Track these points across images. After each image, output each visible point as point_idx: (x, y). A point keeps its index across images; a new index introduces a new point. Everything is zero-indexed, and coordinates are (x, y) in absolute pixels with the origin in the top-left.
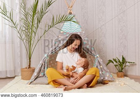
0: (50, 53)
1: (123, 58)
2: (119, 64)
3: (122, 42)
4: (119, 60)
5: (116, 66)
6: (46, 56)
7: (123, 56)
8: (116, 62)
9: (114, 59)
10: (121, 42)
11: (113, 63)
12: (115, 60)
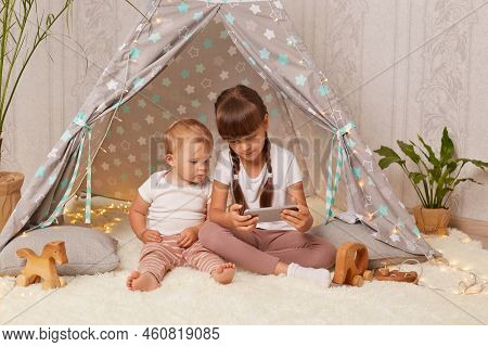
0: (102, 106)
1: (447, 142)
2: (429, 171)
3: (443, 65)
4: (429, 148)
5: (417, 177)
6: (81, 122)
7: (445, 132)
8: (416, 159)
9: (401, 144)
10: (437, 63)
11: (402, 163)
12: (408, 149)
